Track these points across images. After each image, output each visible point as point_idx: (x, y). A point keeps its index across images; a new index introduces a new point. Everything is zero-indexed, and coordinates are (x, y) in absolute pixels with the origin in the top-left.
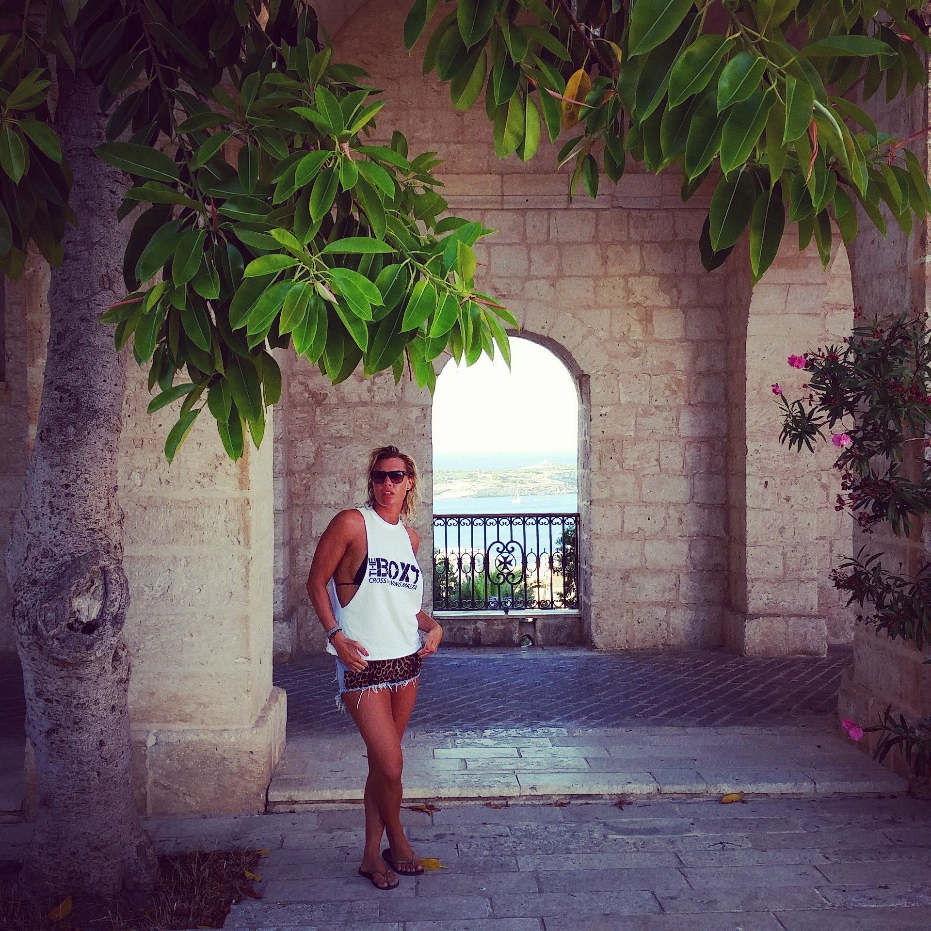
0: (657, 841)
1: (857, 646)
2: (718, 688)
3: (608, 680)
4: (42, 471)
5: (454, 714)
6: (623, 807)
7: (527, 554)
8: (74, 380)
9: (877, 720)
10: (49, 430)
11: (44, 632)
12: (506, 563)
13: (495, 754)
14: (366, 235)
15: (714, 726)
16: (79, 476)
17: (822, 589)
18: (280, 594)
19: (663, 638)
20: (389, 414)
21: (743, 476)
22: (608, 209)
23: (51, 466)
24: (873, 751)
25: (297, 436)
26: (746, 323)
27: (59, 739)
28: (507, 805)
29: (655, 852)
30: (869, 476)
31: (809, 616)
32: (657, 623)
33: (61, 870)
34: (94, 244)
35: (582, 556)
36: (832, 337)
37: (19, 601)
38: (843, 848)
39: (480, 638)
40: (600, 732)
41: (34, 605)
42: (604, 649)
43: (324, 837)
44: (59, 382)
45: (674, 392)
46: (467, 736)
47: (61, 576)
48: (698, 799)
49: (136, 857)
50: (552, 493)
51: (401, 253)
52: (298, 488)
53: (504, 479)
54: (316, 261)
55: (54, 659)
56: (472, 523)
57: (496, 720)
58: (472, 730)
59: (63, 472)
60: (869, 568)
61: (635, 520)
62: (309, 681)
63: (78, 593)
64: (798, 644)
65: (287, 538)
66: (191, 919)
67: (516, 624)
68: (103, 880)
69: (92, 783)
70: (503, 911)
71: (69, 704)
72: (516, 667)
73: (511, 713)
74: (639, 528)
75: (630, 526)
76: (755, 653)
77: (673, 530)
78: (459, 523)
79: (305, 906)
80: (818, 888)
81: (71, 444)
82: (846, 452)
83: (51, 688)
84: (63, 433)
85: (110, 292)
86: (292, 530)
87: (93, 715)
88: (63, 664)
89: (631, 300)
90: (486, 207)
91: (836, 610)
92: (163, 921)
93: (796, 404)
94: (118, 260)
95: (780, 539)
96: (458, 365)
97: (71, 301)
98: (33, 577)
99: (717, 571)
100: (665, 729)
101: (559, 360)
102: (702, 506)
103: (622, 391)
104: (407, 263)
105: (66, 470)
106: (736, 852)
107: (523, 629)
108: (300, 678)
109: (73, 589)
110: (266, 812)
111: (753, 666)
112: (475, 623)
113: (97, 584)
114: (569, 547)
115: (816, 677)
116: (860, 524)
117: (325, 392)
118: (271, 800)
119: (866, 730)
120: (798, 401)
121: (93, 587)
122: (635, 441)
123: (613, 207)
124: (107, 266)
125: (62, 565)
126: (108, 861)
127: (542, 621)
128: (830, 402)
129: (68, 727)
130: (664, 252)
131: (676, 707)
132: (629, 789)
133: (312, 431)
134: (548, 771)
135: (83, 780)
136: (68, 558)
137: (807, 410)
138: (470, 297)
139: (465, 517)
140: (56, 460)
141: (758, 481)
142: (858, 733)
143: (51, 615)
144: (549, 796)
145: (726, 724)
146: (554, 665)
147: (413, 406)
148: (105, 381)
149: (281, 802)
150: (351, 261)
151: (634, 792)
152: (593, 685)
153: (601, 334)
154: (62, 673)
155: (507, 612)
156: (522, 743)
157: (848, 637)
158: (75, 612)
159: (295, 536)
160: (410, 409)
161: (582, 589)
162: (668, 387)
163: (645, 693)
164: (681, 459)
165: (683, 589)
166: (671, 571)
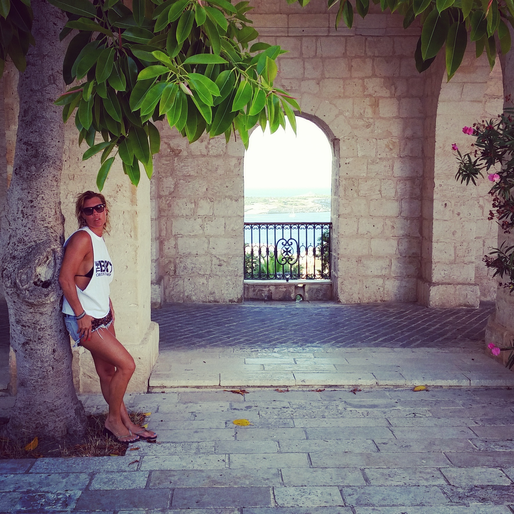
0: (376, 412)
1: (498, 301)
2: (413, 325)
3: (347, 320)
4: (17, 193)
5: (256, 339)
6: (356, 393)
7: (300, 246)
8: (34, 138)
9: (509, 343)
10: (20, 168)
11: (21, 287)
12: (287, 251)
13: (281, 362)
14: (209, 53)
15: (410, 347)
16: (38, 196)
17: (477, 268)
18: (154, 268)
19: (381, 296)
20: (219, 162)
21: (432, 200)
22: (353, 36)
23: (22, 189)
24: (506, 362)
25: (164, 175)
26: (436, 107)
27: (30, 348)
28: (288, 391)
29: (375, 418)
30: (509, 199)
31: (469, 284)
32: (377, 288)
33: (32, 423)
34: (44, 56)
35: (333, 247)
36: (489, 116)
37: (5, 269)
38: (486, 417)
39: (272, 296)
40: (343, 350)
41: (14, 270)
42: (345, 303)
43: (182, 407)
44: (25, 140)
45: (391, 149)
46: (264, 351)
47: (29, 254)
48: (400, 389)
49: (74, 416)
50: (314, 211)
51: (230, 64)
52: (164, 205)
53: (285, 203)
54: (180, 68)
55: (27, 302)
56: (267, 228)
57: (281, 343)
58: (267, 348)
59: (29, 193)
60: (507, 254)
61: (365, 226)
62: (172, 319)
63: (39, 264)
64: (462, 301)
65: (158, 235)
66: (107, 450)
67: (293, 288)
68: (56, 428)
69: (49, 373)
70: (286, 449)
71: (35, 328)
72: (294, 312)
73: (290, 339)
74: (368, 232)
75: (362, 230)
76: (436, 305)
77: (388, 233)
78: (259, 227)
79: (172, 444)
80: (471, 439)
81: (34, 176)
82: (496, 185)
83: (25, 318)
84: (29, 170)
85: (54, 86)
86: (160, 231)
87: (49, 335)
88: (31, 305)
89: (365, 93)
90: (278, 35)
91: (485, 281)
92: (91, 452)
93: (467, 156)
94: (60, 66)
95: (453, 238)
96: (264, 132)
97: (31, 90)
98: (13, 254)
99: (414, 257)
100: (381, 349)
101: (321, 130)
102: (406, 218)
103: (359, 149)
104: (234, 70)
105: (31, 192)
106: (422, 419)
107: (297, 291)
108: (165, 317)
109: (37, 261)
110: (148, 392)
111: (434, 313)
112: (269, 287)
113: (50, 259)
114: (324, 243)
115: (472, 320)
116: (503, 228)
117: (179, 148)
118: (150, 385)
119: (502, 350)
120: (468, 154)
121: (48, 261)
122: (366, 179)
123: (356, 35)
124: (52, 69)
125: (29, 248)
126: (59, 417)
127: (309, 286)
128: (488, 155)
129: (35, 341)
130: (387, 63)
131: (388, 336)
132: (359, 382)
133: (173, 172)
134: (312, 372)
135: (44, 372)
136: (33, 243)
137: (473, 159)
138: (273, 91)
139: (263, 224)
140: (25, 186)
141: (441, 203)
142: (497, 351)
143: (24, 277)
144: (312, 386)
145: (418, 346)
146: (315, 312)
147: (234, 157)
148: (52, 139)
149: (157, 387)
150: (201, 69)
151: (363, 384)
152: (338, 324)
153: (347, 114)
154: (31, 310)
155: (287, 281)
156: (297, 356)
157: (492, 297)
158: (38, 275)
159: (162, 235)
160: (231, 159)
161: (333, 267)
162: (387, 146)
163: (370, 328)
164: (394, 190)
165: (393, 268)
166: (387, 257)
